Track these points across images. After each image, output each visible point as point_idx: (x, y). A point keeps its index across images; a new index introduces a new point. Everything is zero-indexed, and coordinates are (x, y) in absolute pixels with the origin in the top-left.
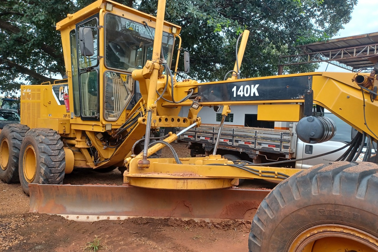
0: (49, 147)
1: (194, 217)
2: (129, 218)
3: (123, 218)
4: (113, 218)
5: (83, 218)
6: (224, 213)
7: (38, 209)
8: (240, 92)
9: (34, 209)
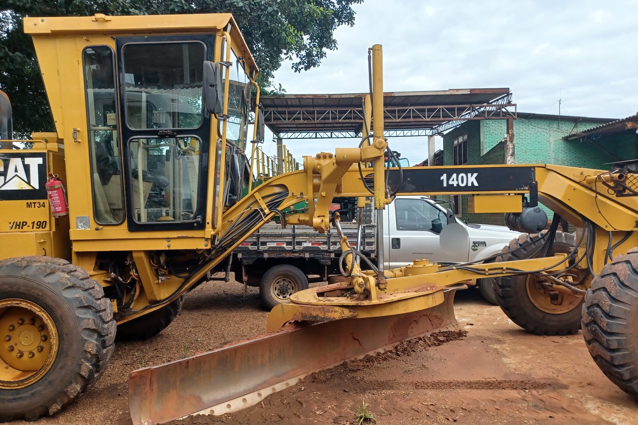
0: (90, 294)
1: (367, 352)
2: (300, 380)
3: (293, 382)
4: (279, 387)
5: (237, 405)
6: (391, 336)
7: (151, 418)
8: (453, 180)
9: (142, 421)
